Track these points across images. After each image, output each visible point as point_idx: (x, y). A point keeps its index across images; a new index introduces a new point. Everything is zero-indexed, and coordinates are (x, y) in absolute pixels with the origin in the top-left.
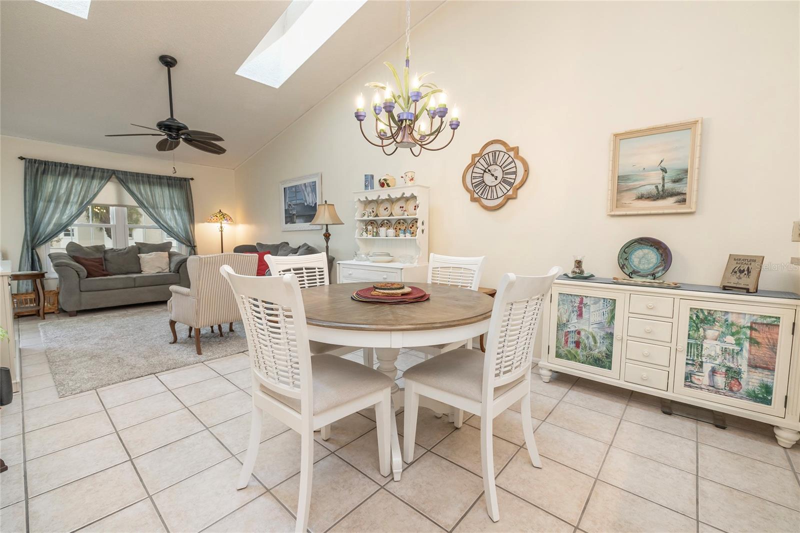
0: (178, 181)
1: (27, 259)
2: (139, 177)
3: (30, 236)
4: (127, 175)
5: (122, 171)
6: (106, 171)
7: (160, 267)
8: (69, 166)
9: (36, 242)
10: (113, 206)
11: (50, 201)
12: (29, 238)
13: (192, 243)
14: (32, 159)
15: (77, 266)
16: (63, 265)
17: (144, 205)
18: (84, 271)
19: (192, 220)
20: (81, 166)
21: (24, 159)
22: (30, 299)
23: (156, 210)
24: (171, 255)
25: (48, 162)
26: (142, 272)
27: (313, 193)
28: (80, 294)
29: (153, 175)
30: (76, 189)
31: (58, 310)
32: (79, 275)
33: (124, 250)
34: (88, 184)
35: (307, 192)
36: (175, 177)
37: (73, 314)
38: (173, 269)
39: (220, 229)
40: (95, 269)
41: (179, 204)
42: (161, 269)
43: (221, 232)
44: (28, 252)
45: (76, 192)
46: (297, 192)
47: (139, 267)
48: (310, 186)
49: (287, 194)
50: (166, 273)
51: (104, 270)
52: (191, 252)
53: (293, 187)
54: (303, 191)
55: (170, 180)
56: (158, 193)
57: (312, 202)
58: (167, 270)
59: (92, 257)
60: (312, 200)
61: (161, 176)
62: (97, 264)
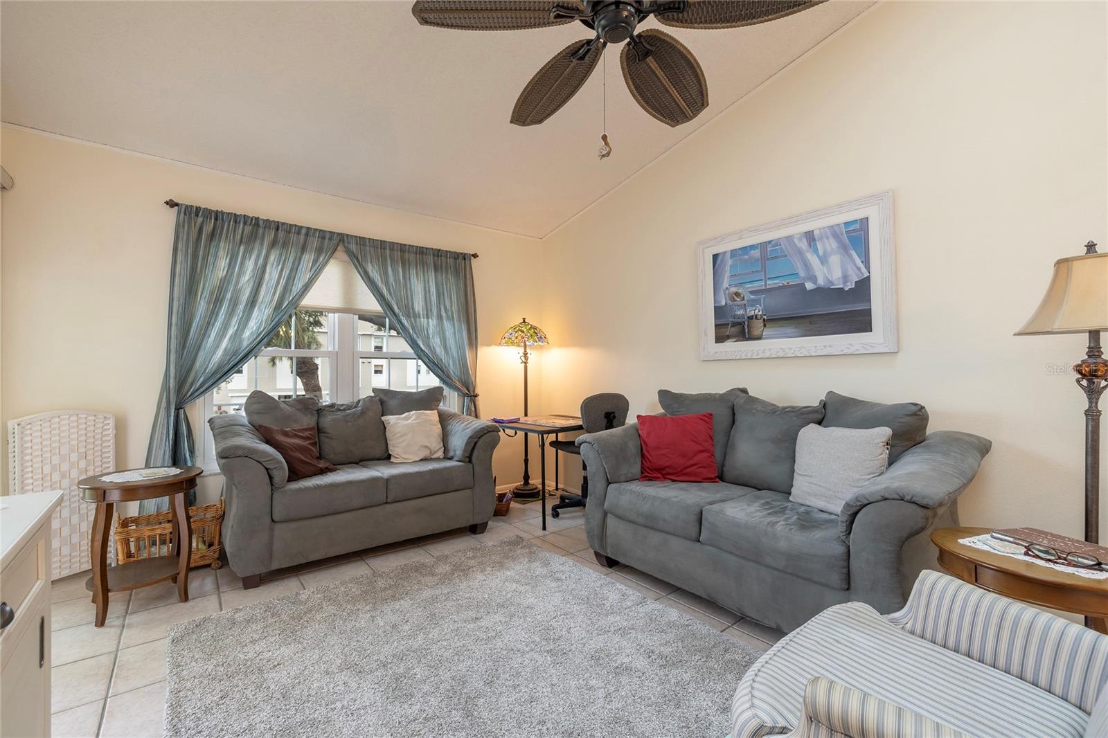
0: (452, 260)
1: (165, 431)
2: (385, 249)
3: (175, 378)
4: (365, 245)
5: (356, 237)
6: (327, 236)
7: (426, 447)
8: (261, 223)
9: (186, 395)
10: (334, 311)
11: (217, 301)
12: (172, 382)
13: (471, 391)
14: (191, 207)
15: (271, 455)
16: (240, 453)
18: (282, 468)
19: (473, 342)
20: (283, 224)
21: (177, 205)
22: (161, 535)
24: (444, 419)
25: (223, 213)
26: (392, 460)
27: (853, 253)
28: (272, 530)
29: (410, 245)
30: (272, 274)
31: (218, 559)
32: (271, 478)
33: (355, 407)
34: (294, 263)
35: (821, 253)
36: (447, 251)
37: (251, 582)
38: (459, 453)
39: (523, 359)
40: (303, 458)
41: (451, 307)
42: (429, 451)
43: (523, 364)
44: (168, 416)
45: (270, 279)
46: (768, 259)
47: (384, 446)
48: (836, 236)
49: (728, 268)
50: (438, 459)
51: (320, 457)
52: (468, 409)
53: (753, 247)
54: (800, 253)
55: (438, 256)
56: (417, 287)
57: (845, 278)
58: (440, 454)
59: (297, 427)
60: (843, 273)
61: (423, 248)
62: (306, 443)
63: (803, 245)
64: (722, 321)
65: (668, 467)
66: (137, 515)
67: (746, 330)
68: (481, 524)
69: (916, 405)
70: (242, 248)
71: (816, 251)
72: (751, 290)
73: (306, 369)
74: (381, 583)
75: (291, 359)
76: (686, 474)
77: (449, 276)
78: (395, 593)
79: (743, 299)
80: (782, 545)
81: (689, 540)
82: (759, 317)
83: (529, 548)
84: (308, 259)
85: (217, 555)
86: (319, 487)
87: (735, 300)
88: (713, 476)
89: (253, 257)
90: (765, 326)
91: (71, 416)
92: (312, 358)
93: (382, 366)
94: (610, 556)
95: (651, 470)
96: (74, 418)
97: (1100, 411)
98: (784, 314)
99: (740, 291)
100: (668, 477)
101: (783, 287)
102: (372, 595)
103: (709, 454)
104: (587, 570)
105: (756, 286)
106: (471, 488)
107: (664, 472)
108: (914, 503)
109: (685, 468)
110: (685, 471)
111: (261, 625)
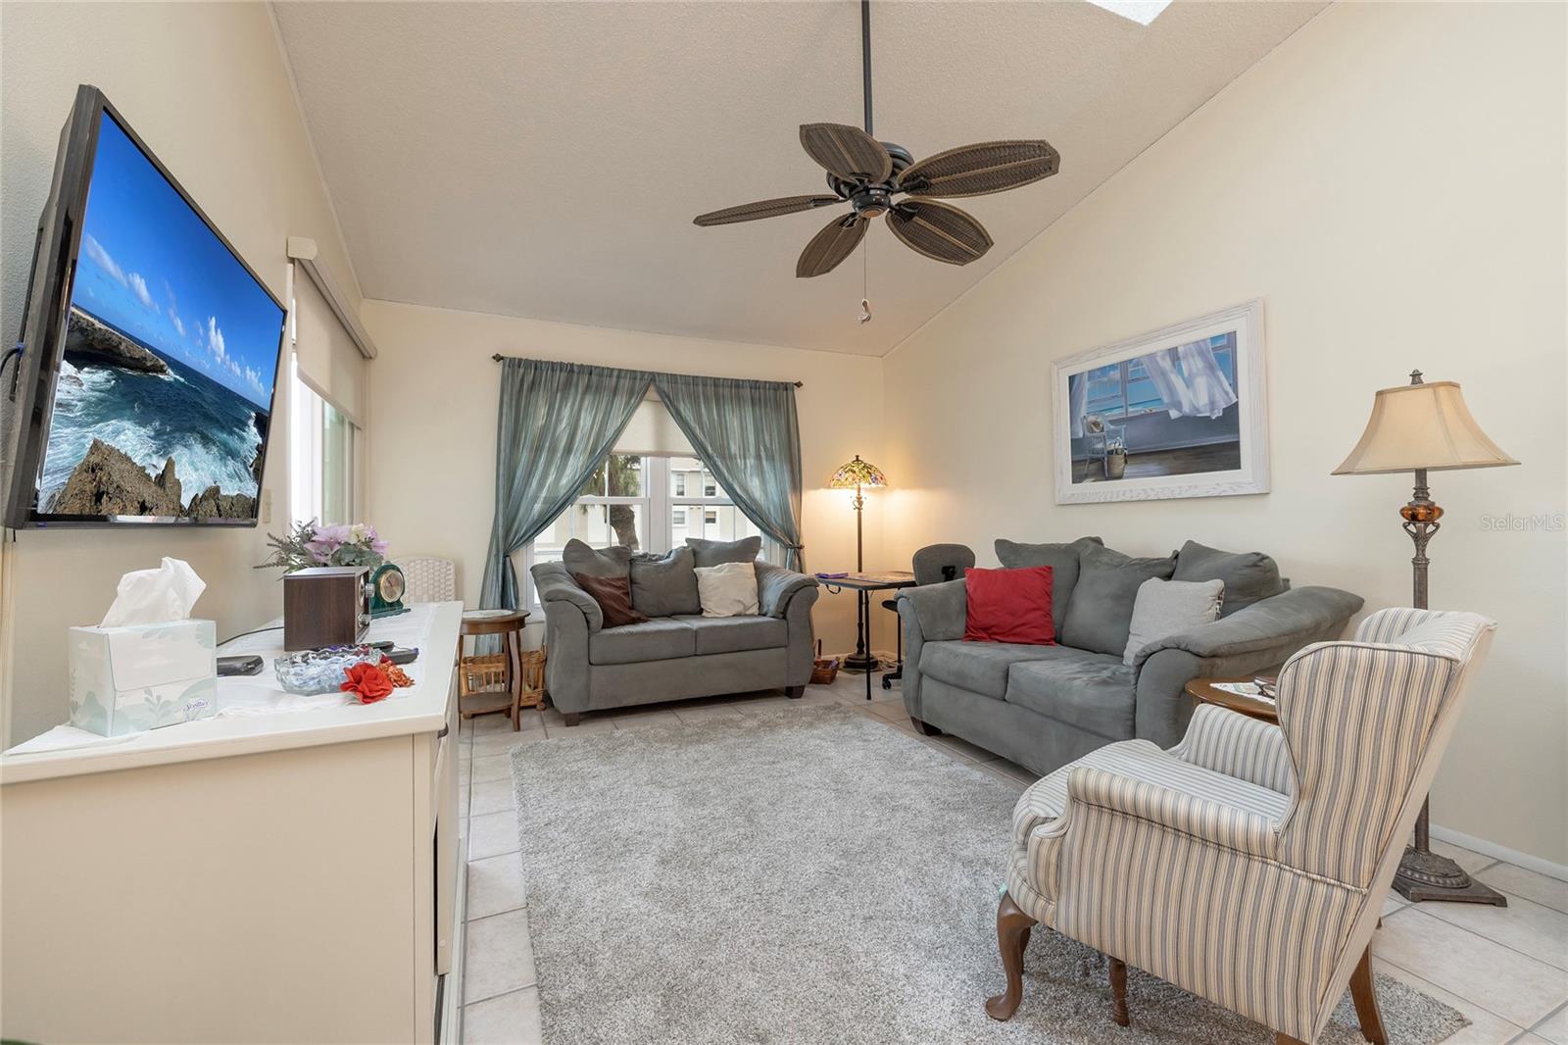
0: (772, 391)
1: (495, 578)
3: (503, 526)
4: (676, 382)
5: (667, 374)
6: (639, 376)
7: (739, 601)
8: (575, 368)
9: (512, 543)
10: (647, 455)
11: (537, 450)
12: (500, 531)
13: (795, 541)
14: (515, 359)
15: (588, 601)
16: (561, 597)
17: (706, 451)
18: (598, 613)
19: (797, 486)
20: (596, 367)
21: (502, 358)
22: (495, 673)
23: (728, 462)
24: (760, 571)
25: (541, 362)
26: (704, 614)
27: (1221, 374)
28: (589, 672)
29: (724, 379)
30: (585, 421)
31: (542, 701)
32: (588, 622)
33: (667, 557)
34: (606, 408)
35: (1186, 374)
36: (766, 382)
37: (572, 720)
38: (772, 608)
39: (857, 504)
40: (616, 606)
41: (771, 445)
42: (742, 607)
43: (857, 510)
44: (498, 563)
45: (585, 425)
46: (1129, 382)
47: (696, 601)
48: (1202, 353)
49: (1085, 392)
50: (752, 615)
51: (632, 608)
52: (792, 562)
53: (1112, 367)
54: (1163, 374)
55: (756, 388)
56: (733, 422)
57: (1212, 404)
58: (755, 610)
59: (610, 576)
60: (1210, 398)
61: (738, 380)
62: (618, 592)
63: (1167, 364)
64: (1080, 457)
65: (992, 626)
66: (472, 655)
67: (1106, 468)
68: (796, 687)
69: (1258, 554)
70: (559, 395)
71: (1180, 372)
72: (1111, 419)
73: (620, 518)
74: (688, 731)
75: (605, 506)
76: (1014, 635)
77: (768, 410)
78: (699, 738)
79: (1102, 430)
80: (1076, 699)
81: (995, 698)
82: (1119, 452)
83: (845, 713)
84: (620, 402)
85: (541, 697)
86: (631, 634)
87: (1093, 432)
88: (1047, 638)
89: (569, 404)
90: (1126, 462)
91: (423, 560)
92: (627, 506)
93: (715, 513)
94: (925, 720)
95: (975, 629)
96: (425, 563)
97: (1427, 560)
98: (1145, 448)
99: (1099, 420)
100: (996, 637)
101: (1142, 416)
102: (679, 739)
103: (1042, 613)
104: (900, 735)
105: (1117, 414)
106: (785, 647)
107: (990, 632)
108: (1188, 651)
109: (1015, 628)
110: (1015, 631)
111: (581, 751)
